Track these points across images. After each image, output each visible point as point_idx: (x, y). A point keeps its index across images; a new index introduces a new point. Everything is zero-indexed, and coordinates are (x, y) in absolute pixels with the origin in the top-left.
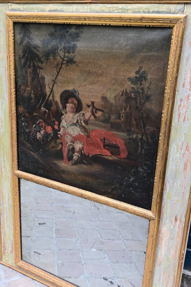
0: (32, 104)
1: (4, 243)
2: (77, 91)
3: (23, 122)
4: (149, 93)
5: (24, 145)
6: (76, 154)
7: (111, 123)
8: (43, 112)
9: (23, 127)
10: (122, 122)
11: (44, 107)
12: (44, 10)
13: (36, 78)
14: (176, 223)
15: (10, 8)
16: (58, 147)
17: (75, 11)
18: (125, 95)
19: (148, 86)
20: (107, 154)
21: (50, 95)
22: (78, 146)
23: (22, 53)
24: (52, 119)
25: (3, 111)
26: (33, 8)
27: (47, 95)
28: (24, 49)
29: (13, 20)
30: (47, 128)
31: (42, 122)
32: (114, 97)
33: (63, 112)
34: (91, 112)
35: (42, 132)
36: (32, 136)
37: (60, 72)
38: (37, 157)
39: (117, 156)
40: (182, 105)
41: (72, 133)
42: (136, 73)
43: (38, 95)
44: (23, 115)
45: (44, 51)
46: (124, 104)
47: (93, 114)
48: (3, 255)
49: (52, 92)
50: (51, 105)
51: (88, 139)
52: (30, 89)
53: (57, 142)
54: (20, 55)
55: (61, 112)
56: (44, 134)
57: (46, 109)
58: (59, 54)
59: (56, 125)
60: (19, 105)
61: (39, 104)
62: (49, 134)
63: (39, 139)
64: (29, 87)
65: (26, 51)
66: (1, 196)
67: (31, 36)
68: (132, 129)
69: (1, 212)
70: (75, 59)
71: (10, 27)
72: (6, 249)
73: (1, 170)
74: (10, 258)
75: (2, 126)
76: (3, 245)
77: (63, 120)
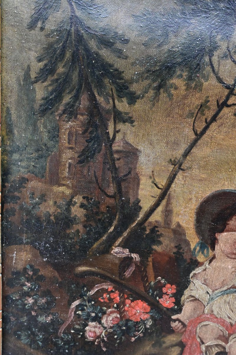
0: (71, 239)
3: (30, 297)
8: (117, 262)
9: (24, 311)
11: (124, 245)
13: (99, 152)
21: (152, 210)
23: (39, 59)
27: (141, 208)
28: (50, 48)
30: (130, 306)
31: (112, 291)
33: (200, 258)
35: (109, 320)
36: (67, 332)
37: (208, 132)
41: (224, 316)
43: (103, 208)
45: (149, 57)
49: (166, 197)
50: (154, 236)
52: (68, 192)
53: (164, 342)
54: (29, 67)
55: (191, 259)
57: (130, 252)
58: (214, 71)
59: (165, 297)
60: (13, 244)
61: (104, 238)
62: (137, 323)
63: (95, 341)
64: (64, 185)
65: (62, 55)
77: (195, 281)
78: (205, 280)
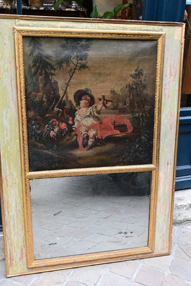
0: (44, 107)
1: (10, 254)
2: (90, 89)
3: (34, 125)
4: (145, 83)
5: (35, 146)
6: (90, 140)
7: (119, 109)
8: (56, 112)
9: (33, 130)
10: (128, 106)
11: (57, 107)
12: (56, 26)
13: (48, 83)
14: (168, 167)
15: (17, 23)
16: (73, 138)
17: (84, 28)
18: (129, 87)
19: (144, 78)
20: (118, 133)
21: (63, 97)
22: (92, 133)
24: (66, 116)
26: (44, 25)
27: (60, 96)
28: (35, 60)
29: (21, 34)
30: (61, 125)
31: (56, 121)
32: (121, 89)
33: (77, 109)
34: (102, 103)
35: (56, 130)
36: (45, 135)
37: (73, 76)
38: (51, 153)
39: (125, 132)
40: (166, 88)
41: (86, 124)
42: (135, 71)
43: (51, 98)
44: (34, 118)
45: (57, 60)
46: (128, 93)
47: (104, 105)
48: (9, 267)
49: (66, 93)
50: (64, 104)
51: (101, 125)
52: (42, 94)
53: (72, 135)
54: (30, 65)
55: (75, 109)
56: (58, 131)
57: (59, 109)
58: (72, 62)
59: (70, 121)
60: (29, 110)
61: (52, 106)
62: (64, 130)
63: (53, 137)
64: (41, 93)
65: (38, 61)
66: (6, 206)
67: (42, 48)
68: (135, 110)
69: (6, 222)
70: (88, 65)
71: (20, 40)
72: (13, 260)
73: (6, 179)
74: (19, 265)
75: (7, 134)
76: (9, 257)
77: (77, 115)
78: (79, 115)
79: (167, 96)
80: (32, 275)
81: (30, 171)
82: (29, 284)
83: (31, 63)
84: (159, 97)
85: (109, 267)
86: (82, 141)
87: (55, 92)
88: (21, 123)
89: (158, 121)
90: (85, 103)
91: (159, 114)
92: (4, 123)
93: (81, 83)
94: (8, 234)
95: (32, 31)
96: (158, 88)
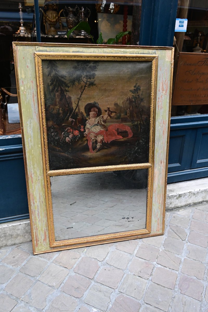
0: (60, 118)
1: (36, 236)
2: (97, 103)
3: (53, 133)
4: (142, 97)
5: (54, 150)
6: (99, 144)
7: (122, 118)
8: (70, 122)
9: (52, 137)
10: (128, 116)
11: (71, 118)
12: (69, 51)
13: (64, 98)
14: (161, 165)
15: (37, 49)
16: (84, 143)
17: (92, 52)
18: (129, 101)
19: (142, 93)
20: (120, 138)
21: (76, 109)
22: (100, 138)
23: (50, 82)
24: (78, 125)
25: (31, 128)
26: (59, 50)
27: (73, 109)
28: (52, 79)
29: (41, 58)
30: (75, 132)
31: (70, 129)
32: (122, 102)
33: (87, 119)
34: (107, 114)
36: (62, 141)
37: (84, 92)
38: (67, 155)
39: (127, 138)
40: (159, 101)
41: (95, 131)
42: (134, 87)
43: (66, 110)
45: (70, 79)
46: (129, 106)
47: (109, 115)
48: (35, 247)
49: (78, 106)
50: (77, 115)
51: (107, 132)
52: (58, 107)
53: (83, 140)
54: (48, 83)
55: (85, 119)
56: (72, 137)
57: (73, 119)
58: (82, 80)
59: (82, 129)
60: (48, 121)
61: (67, 117)
62: (77, 136)
63: (68, 142)
65: (55, 80)
66: (32, 198)
67: (58, 69)
68: (134, 119)
69: (32, 211)
70: (95, 83)
71: (39, 63)
72: (38, 241)
73: (31, 177)
74: (43, 245)
75: (31, 140)
76: (35, 239)
77: (87, 124)
78: (89, 124)
79: (160, 107)
80: (54, 252)
81: (50, 170)
82: (51, 259)
83: (49, 82)
84: (153, 108)
85: (115, 246)
86: (92, 145)
87: (69, 105)
88: (42, 131)
89: (153, 128)
90: (94, 114)
91: (153, 122)
92: (28, 131)
93: (89, 98)
94: (34, 220)
95: (49, 55)
96: (153, 101)
